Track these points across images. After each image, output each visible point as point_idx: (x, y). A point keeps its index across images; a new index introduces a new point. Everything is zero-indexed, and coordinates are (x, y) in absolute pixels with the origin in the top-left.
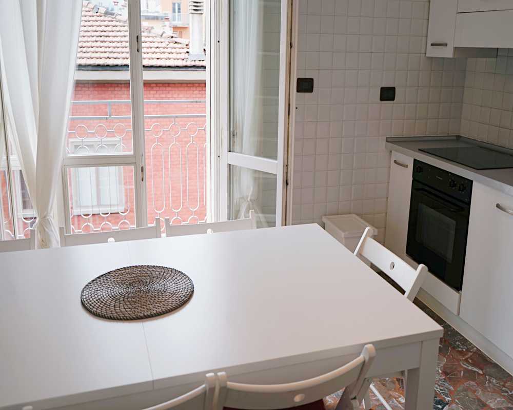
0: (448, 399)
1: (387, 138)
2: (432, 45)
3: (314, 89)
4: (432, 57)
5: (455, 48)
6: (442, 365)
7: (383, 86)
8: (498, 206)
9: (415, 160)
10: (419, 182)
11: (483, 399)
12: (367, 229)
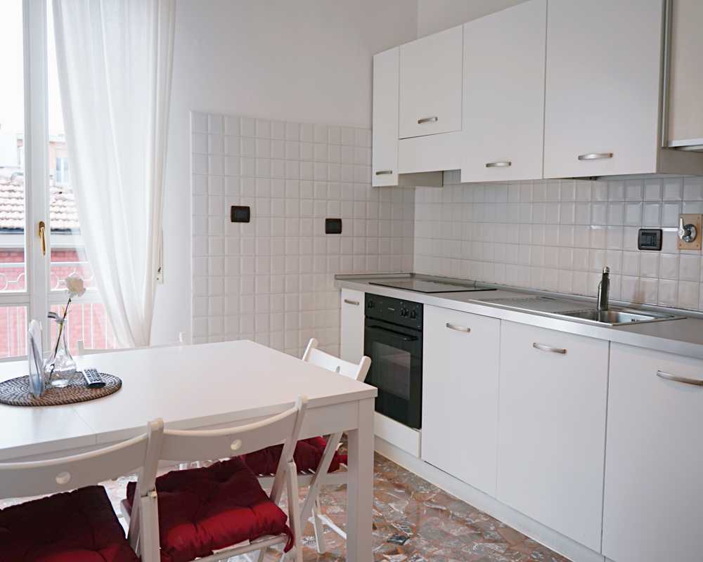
0: (408, 534)
1: (336, 275)
2: (378, 173)
3: (251, 219)
4: (379, 187)
5: (400, 175)
6: (404, 507)
7: (328, 217)
8: (448, 325)
9: (366, 293)
10: (371, 318)
11: (446, 530)
12: (311, 340)
